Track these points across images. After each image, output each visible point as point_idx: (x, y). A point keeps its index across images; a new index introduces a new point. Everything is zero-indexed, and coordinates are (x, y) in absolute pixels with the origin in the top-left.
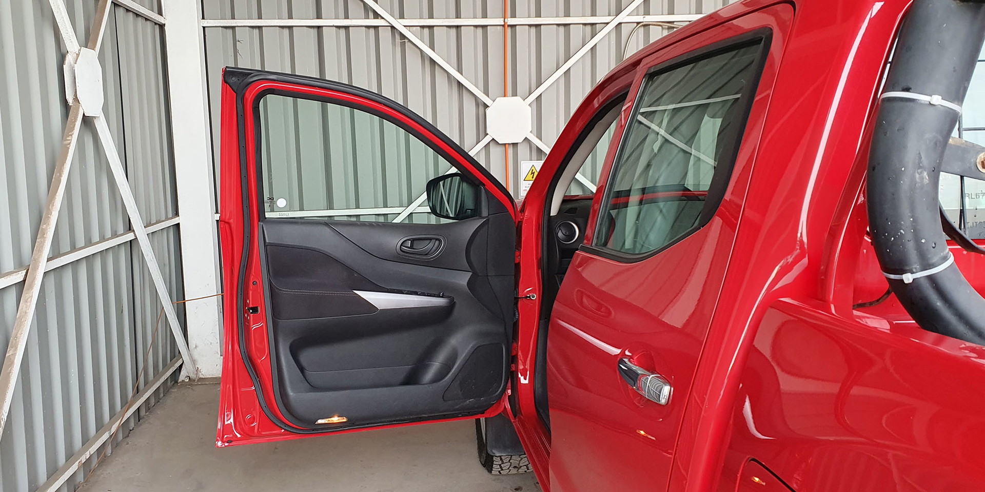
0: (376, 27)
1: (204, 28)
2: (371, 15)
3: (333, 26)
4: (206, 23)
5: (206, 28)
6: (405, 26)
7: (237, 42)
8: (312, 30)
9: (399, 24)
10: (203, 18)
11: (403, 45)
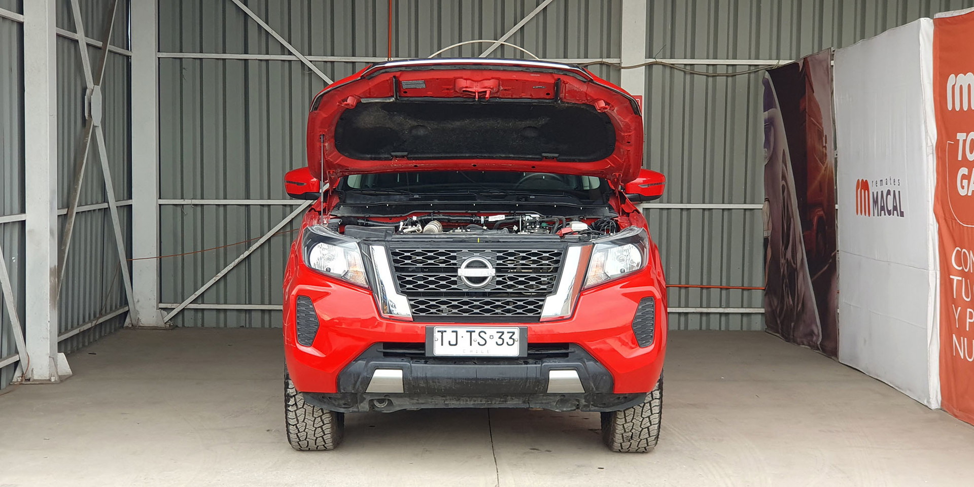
0: (290, 61)
1: (159, 58)
2: (286, 52)
3: (256, 59)
4: (161, 55)
5: (160, 59)
6: (310, 61)
7: (183, 70)
8: (240, 62)
9: (306, 60)
10: (159, 51)
11: (310, 75)
